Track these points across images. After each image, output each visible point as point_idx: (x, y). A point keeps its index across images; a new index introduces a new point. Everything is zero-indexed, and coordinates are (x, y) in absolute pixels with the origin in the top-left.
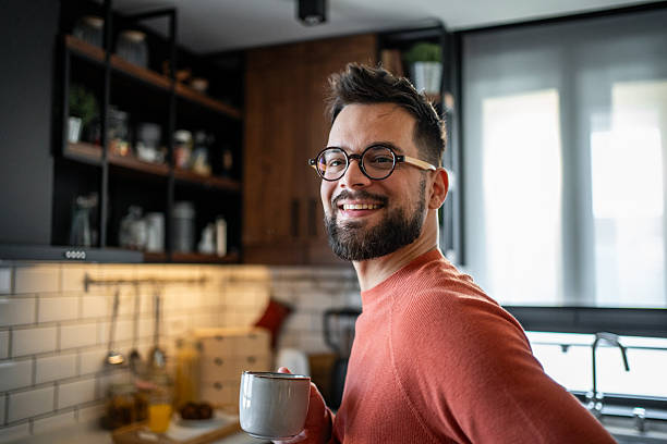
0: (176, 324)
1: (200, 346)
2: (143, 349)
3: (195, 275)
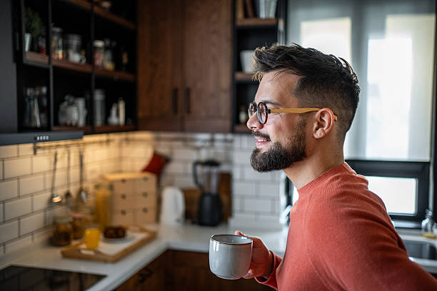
0: (93, 172)
1: (111, 187)
2: (73, 190)
3: (103, 137)
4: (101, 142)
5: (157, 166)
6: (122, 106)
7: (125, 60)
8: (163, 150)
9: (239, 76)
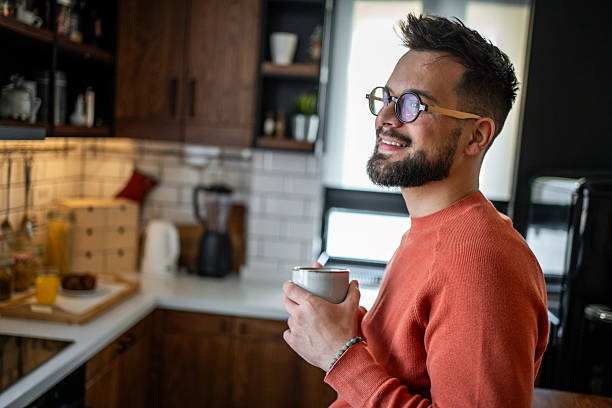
0: (43, 194)
1: (72, 216)
2: (14, 219)
3: (60, 142)
4: (56, 150)
5: (139, 189)
6: (90, 98)
7: (98, 31)
8: (149, 168)
9: (267, 68)
